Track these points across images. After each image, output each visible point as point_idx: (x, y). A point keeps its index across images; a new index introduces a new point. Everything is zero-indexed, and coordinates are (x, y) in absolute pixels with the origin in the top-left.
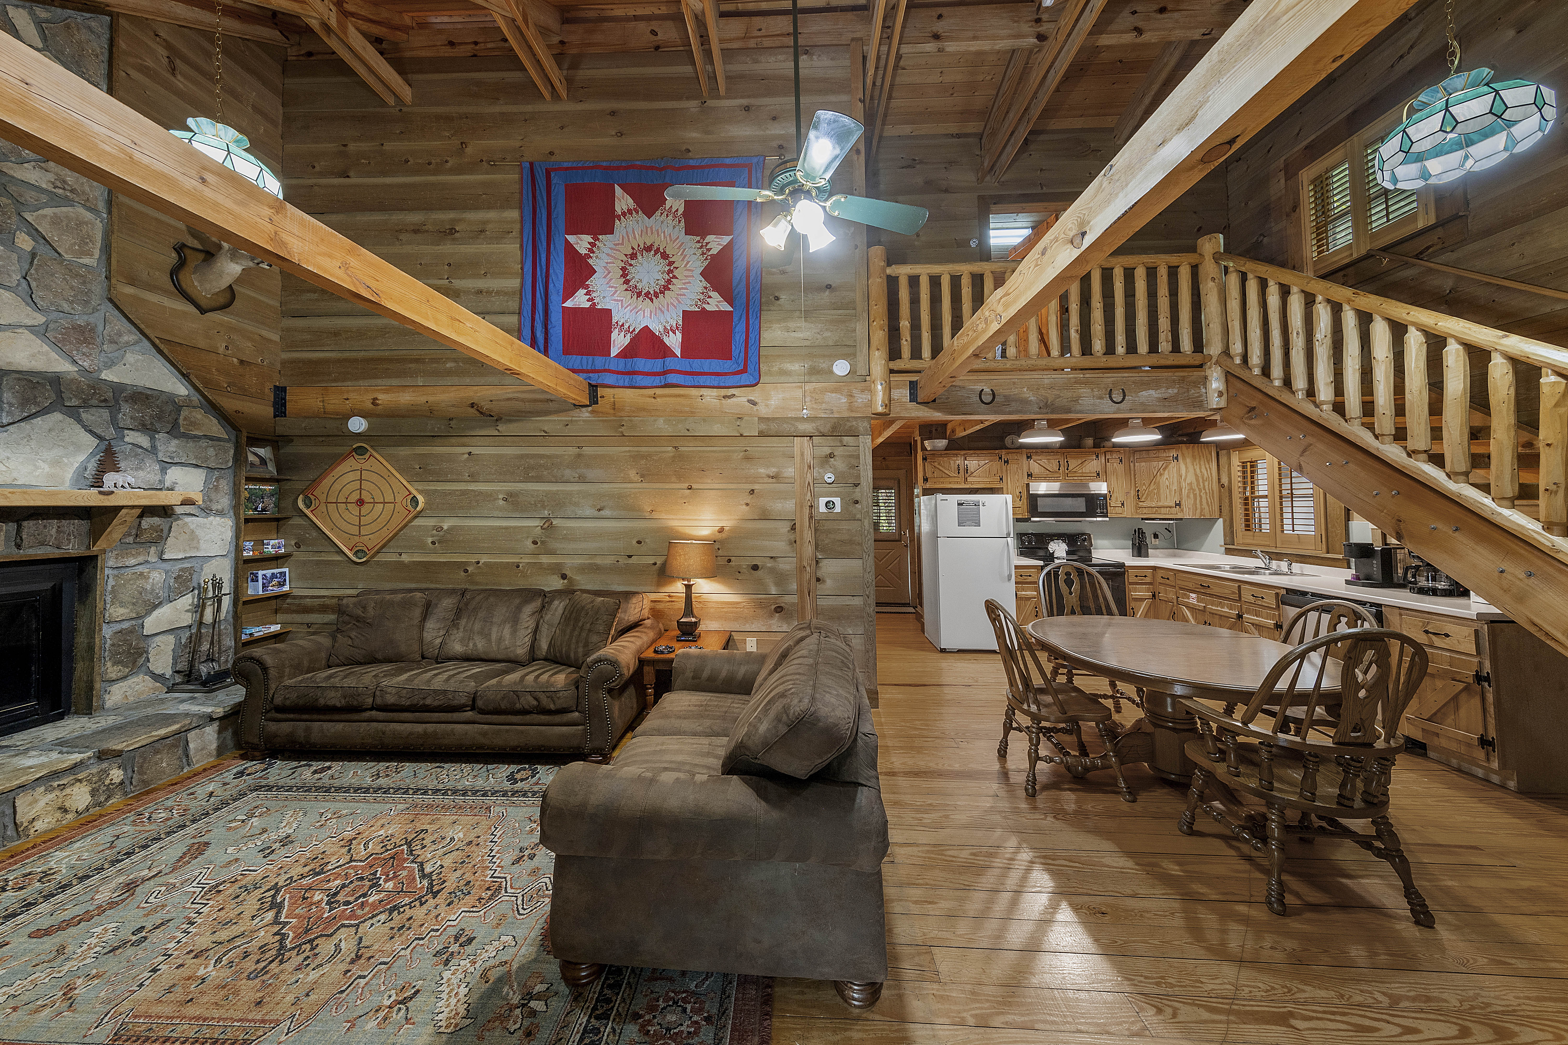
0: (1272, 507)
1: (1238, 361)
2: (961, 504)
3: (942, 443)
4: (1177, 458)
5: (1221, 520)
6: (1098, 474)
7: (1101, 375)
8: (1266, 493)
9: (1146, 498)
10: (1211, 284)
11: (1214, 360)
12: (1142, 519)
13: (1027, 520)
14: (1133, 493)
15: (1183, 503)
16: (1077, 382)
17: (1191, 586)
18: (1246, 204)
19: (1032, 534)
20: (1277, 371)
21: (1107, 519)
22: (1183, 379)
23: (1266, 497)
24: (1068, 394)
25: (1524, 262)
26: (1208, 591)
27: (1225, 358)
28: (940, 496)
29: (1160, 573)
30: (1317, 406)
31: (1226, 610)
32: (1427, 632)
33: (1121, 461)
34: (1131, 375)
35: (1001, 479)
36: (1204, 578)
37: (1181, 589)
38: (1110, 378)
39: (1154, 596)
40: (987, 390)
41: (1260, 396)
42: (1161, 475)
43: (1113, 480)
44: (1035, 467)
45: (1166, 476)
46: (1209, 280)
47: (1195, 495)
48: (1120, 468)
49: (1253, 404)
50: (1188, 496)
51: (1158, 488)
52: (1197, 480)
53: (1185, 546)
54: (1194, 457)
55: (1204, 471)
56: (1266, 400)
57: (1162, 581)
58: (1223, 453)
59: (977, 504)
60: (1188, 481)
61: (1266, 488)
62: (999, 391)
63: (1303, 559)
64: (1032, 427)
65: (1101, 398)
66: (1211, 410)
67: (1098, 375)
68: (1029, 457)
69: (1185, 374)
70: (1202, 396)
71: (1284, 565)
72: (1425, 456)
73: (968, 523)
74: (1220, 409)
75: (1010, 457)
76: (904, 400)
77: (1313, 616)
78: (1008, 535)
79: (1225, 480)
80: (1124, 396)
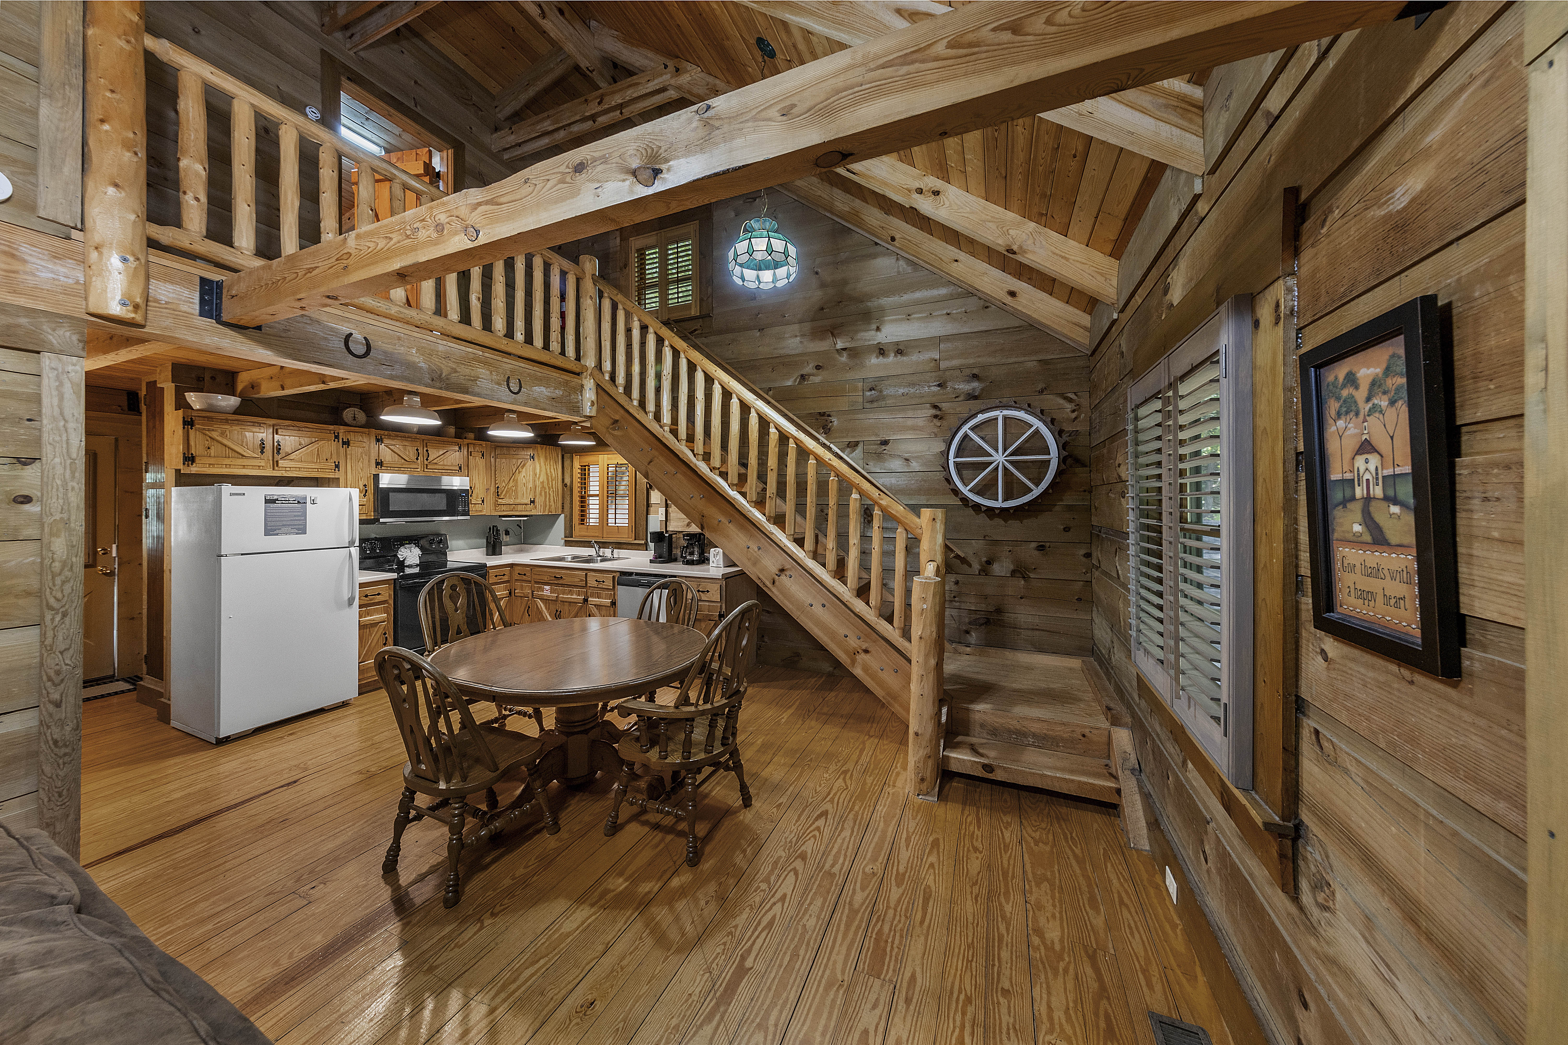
0: (601, 505)
1: (607, 377)
2: (274, 501)
3: (231, 402)
4: (533, 458)
5: (563, 515)
6: (460, 468)
7: (499, 358)
8: (597, 493)
9: (505, 495)
10: (589, 301)
11: (589, 372)
12: (500, 516)
13: (375, 521)
14: (492, 489)
15: (536, 500)
16: (477, 359)
17: (546, 579)
18: (593, 245)
19: (376, 539)
20: (636, 394)
21: (468, 517)
22: (567, 383)
23: (597, 495)
24: (464, 370)
25: (733, 357)
26: (561, 582)
27: (598, 372)
28: (227, 489)
29: (517, 570)
30: (661, 427)
31: (574, 597)
32: (699, 591)
33: (483, 455)
34: (527, 366)
35: (337, 466)
36: (557, 571)
37: (536, 583)
38: (509, 364)
39: (510, 593)
40: (358, 336)
41: (622, 411)
42: (519, 472)
43: (474, 473)
44: (385, 452)
45: (523, 474)
46: (588, 297)
47: (545, 493)
48: (481, 462)
49: (617, 417)
50: (541, 494)
51: (516, 486)
52: (548, 479)
53: (530, 541)
54: (546, 458)
55: (552, 471)
56: (627, 415)
57: (519, 577)
58: (567, 456)
59: (302, 502)
60: (541, 480)
61: (598, 488)
62: (375, 343)
63: (620, 545)
64: (400, 401)
65: (499, 384)
66: (586, 416)
67: (498, 358)
68: (379, 440)
69: (568, 378)
70: (578, 402)
71: (607, 552)
72: (717, 472)
73: (284, 529)
74: (591, 417)
75: (351, 437)
76: (184, 308)
77: (656, 594)
78: (351, 543)
79: (567, 481)
80: (521, 387)
